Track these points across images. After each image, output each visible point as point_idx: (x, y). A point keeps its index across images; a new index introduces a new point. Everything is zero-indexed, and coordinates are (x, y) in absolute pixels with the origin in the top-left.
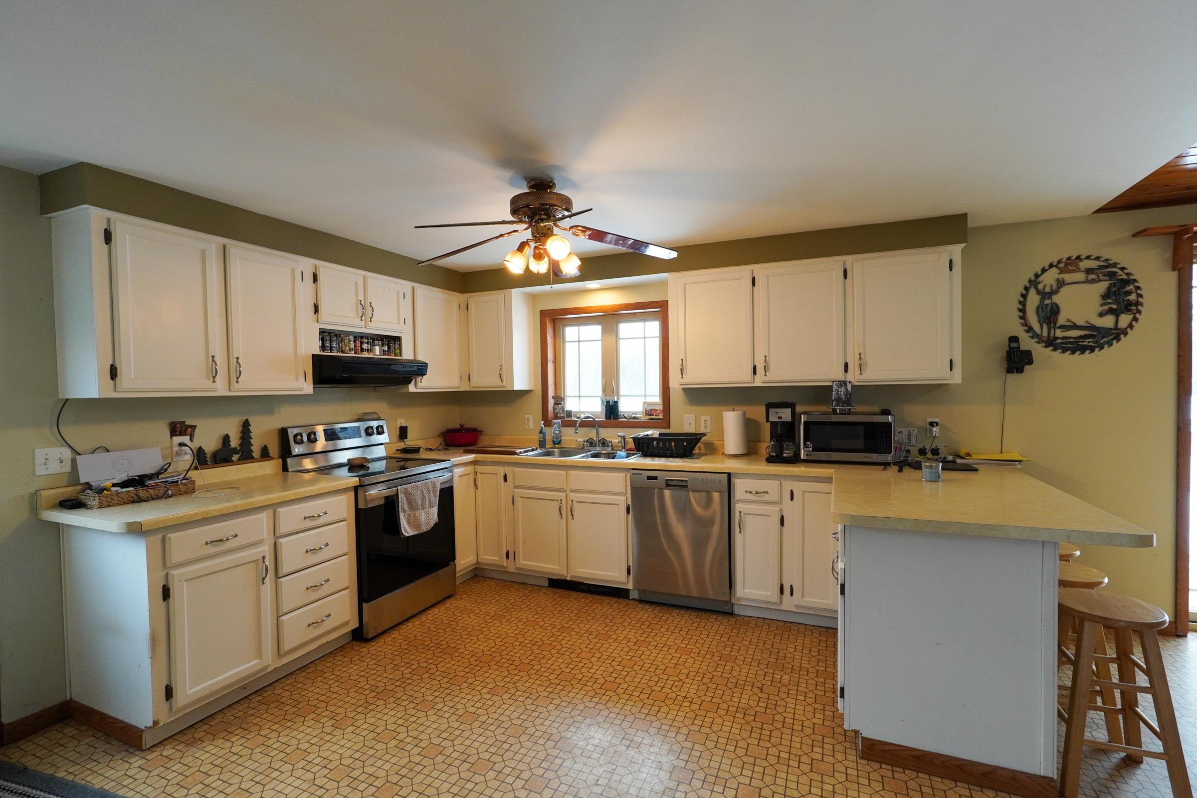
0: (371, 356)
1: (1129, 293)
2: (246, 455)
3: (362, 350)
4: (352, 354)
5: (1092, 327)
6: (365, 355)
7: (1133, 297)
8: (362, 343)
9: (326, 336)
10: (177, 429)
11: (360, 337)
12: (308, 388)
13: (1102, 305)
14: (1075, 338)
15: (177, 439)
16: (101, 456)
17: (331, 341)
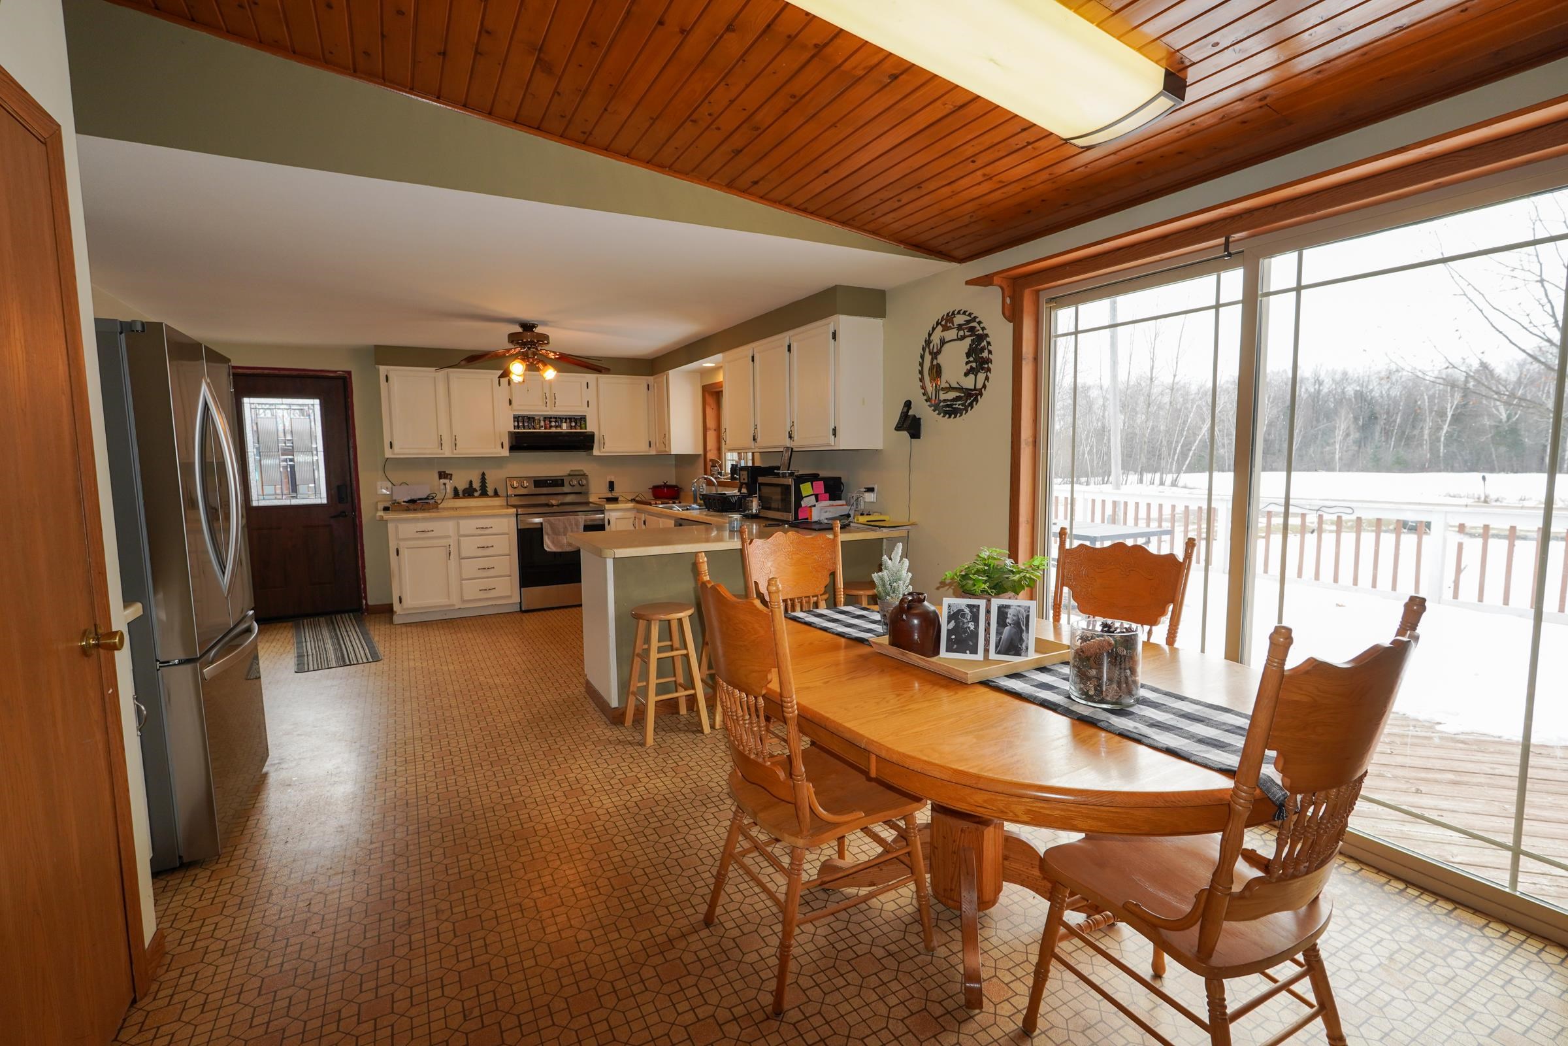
0: (559, 430)
1: (983, 349)
2: (484, 493)
3: (551, 427)
4: (543, 430)
5: (960, 389)
6: (553, 430)
7: (985, 354)
8: (551, 422)
9: (516, 418)
10: (443, 475)
11: (548, 419)
12: (505, 452)
13: (967, 363)
14: (951, 400)
15: (442, 481)
16: (404, 486)
17: (523, 422)
